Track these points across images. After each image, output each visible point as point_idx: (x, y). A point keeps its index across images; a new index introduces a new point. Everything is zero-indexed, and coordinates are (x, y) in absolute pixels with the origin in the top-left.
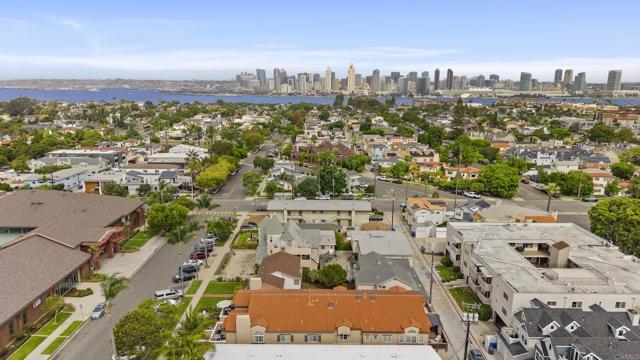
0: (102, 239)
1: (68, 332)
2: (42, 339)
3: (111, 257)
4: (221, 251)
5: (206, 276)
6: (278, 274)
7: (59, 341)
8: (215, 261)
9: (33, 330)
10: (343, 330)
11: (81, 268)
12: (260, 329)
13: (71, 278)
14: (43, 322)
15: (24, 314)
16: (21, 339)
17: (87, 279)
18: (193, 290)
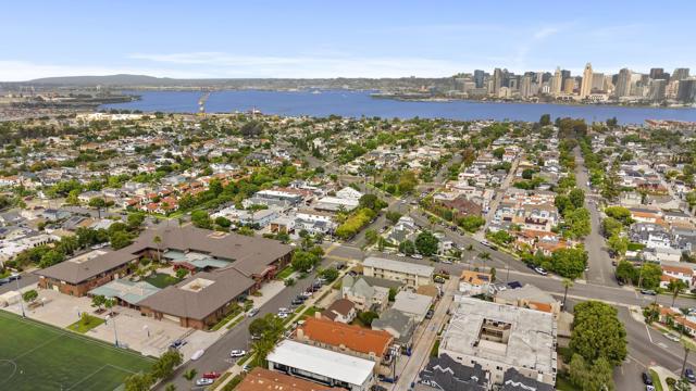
0: (263, 273)
1: (238, 321)
2: (227, 322)
3: (268, 282)
4: (326, 288)
5: (309, 304)
6: (334, 312)
7: (234, 324)
8: (318, 295)
9: (225, 317)
10: (342, 346)
11: (250, 288)
12: (307, 337)
13: (246, 293)
14: (229, 313)
15: (222, 309)
16: (219, 320)
17: (253, 294)
18: (299, 311)
